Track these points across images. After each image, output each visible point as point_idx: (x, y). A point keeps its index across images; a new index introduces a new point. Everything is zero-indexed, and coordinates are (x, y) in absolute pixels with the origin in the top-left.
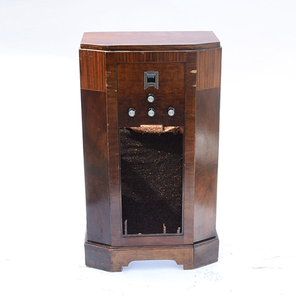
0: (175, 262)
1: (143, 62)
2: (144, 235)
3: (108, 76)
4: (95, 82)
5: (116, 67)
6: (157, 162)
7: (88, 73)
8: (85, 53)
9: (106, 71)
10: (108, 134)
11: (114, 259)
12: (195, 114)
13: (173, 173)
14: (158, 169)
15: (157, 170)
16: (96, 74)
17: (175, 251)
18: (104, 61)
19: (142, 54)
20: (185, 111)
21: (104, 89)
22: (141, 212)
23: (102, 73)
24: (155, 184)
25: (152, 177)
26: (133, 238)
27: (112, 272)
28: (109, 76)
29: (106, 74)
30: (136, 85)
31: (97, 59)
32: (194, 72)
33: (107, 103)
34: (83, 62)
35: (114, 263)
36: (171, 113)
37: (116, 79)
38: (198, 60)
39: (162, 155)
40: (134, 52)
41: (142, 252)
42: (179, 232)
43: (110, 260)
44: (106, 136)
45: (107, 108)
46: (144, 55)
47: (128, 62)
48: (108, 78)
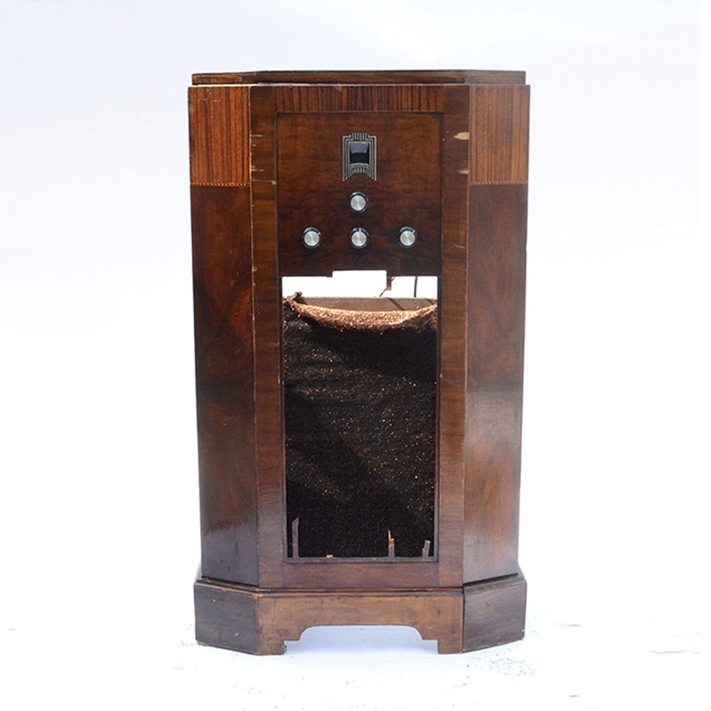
0: (417, 631)
1: (340, 111)
2: (340, 560)
3: (254, 145)
4: (225, 164)
5: (275, 124)
6: (376, 402)
7: (209, 144)
8: (202, 94)
9: (252, 133)
10: (253, 293)
11: (265, 621)
12: (465, 245)
13: (413, 428)
14: (376, 418)
15: (375, 421)
16: (227, 142)
17: (417, 603)
18: (245, 110)
19: (338, 91)
20: (442, 237)
21: (246, 178)
22: (335, 524)
23: (241, 139)
24: (370, 455)
25: (362, 437)
26: (313, 566)
27: (261, 655)
28: (257, 145)
29: (250, 140)
30: (322, 169)
31: (229, 105)
32: (462, 136)
33: (252, 214)
34: (197, 117)
35: (264, 631)
36: (408, 238)
37: (275, 153)
38: (474, 109)
39: (387, 385)
40: (317, 87)
41: (333, 602)
42: (427, 553)
43: (255, 624)
44: (248, 298)
45: (252, 227)
46: (341, 93)
47: (303, 111)
48: (254, 150)
